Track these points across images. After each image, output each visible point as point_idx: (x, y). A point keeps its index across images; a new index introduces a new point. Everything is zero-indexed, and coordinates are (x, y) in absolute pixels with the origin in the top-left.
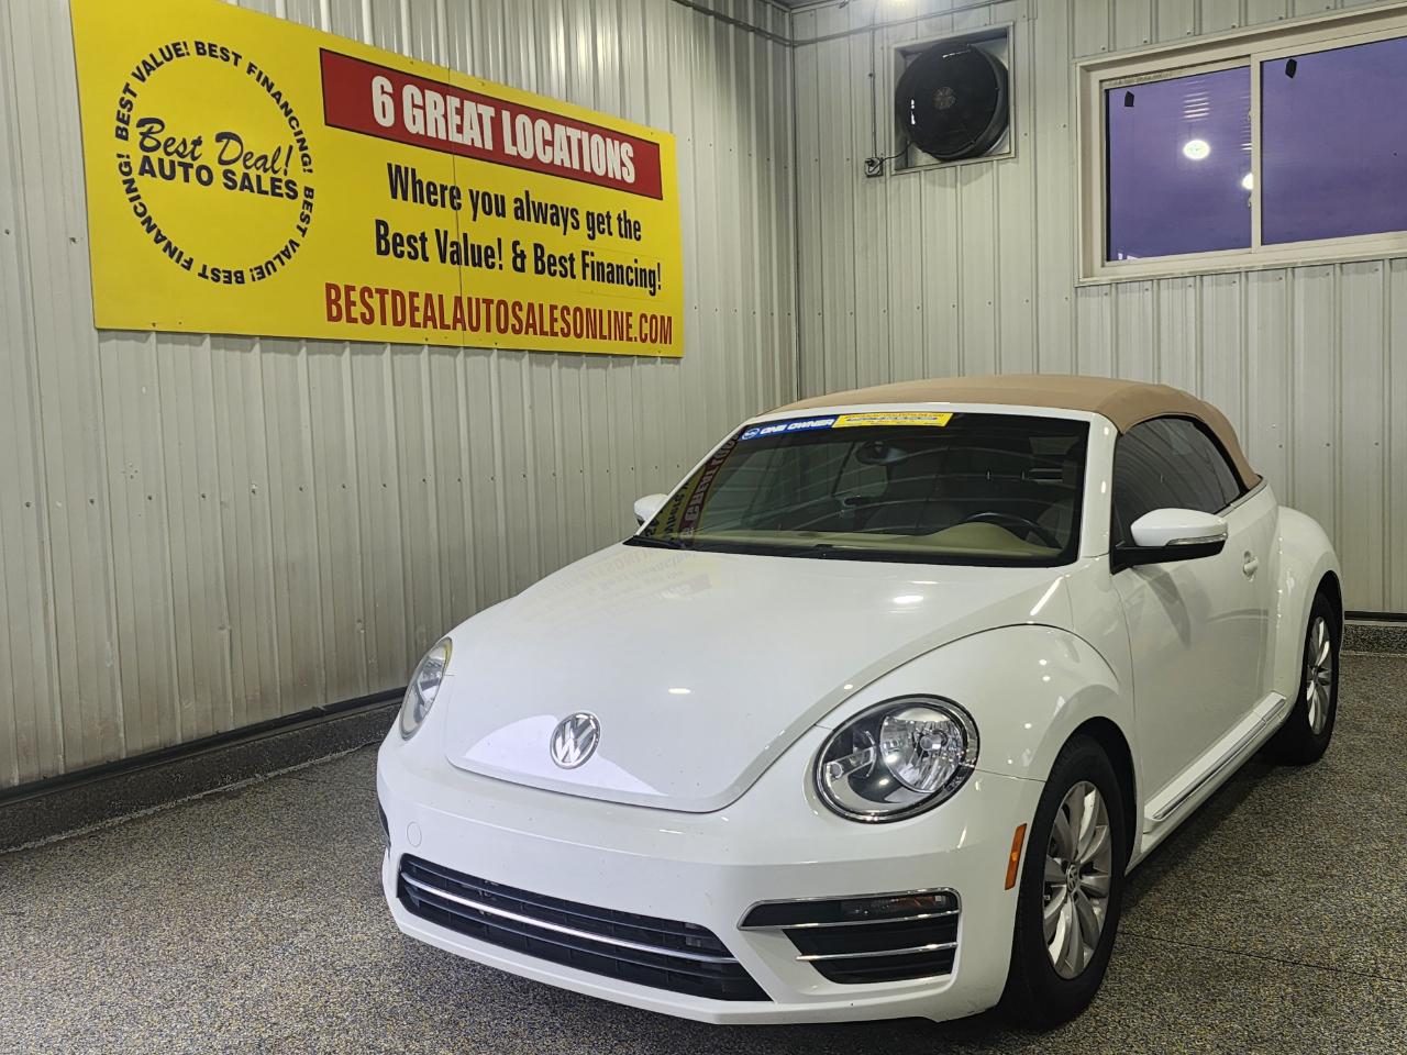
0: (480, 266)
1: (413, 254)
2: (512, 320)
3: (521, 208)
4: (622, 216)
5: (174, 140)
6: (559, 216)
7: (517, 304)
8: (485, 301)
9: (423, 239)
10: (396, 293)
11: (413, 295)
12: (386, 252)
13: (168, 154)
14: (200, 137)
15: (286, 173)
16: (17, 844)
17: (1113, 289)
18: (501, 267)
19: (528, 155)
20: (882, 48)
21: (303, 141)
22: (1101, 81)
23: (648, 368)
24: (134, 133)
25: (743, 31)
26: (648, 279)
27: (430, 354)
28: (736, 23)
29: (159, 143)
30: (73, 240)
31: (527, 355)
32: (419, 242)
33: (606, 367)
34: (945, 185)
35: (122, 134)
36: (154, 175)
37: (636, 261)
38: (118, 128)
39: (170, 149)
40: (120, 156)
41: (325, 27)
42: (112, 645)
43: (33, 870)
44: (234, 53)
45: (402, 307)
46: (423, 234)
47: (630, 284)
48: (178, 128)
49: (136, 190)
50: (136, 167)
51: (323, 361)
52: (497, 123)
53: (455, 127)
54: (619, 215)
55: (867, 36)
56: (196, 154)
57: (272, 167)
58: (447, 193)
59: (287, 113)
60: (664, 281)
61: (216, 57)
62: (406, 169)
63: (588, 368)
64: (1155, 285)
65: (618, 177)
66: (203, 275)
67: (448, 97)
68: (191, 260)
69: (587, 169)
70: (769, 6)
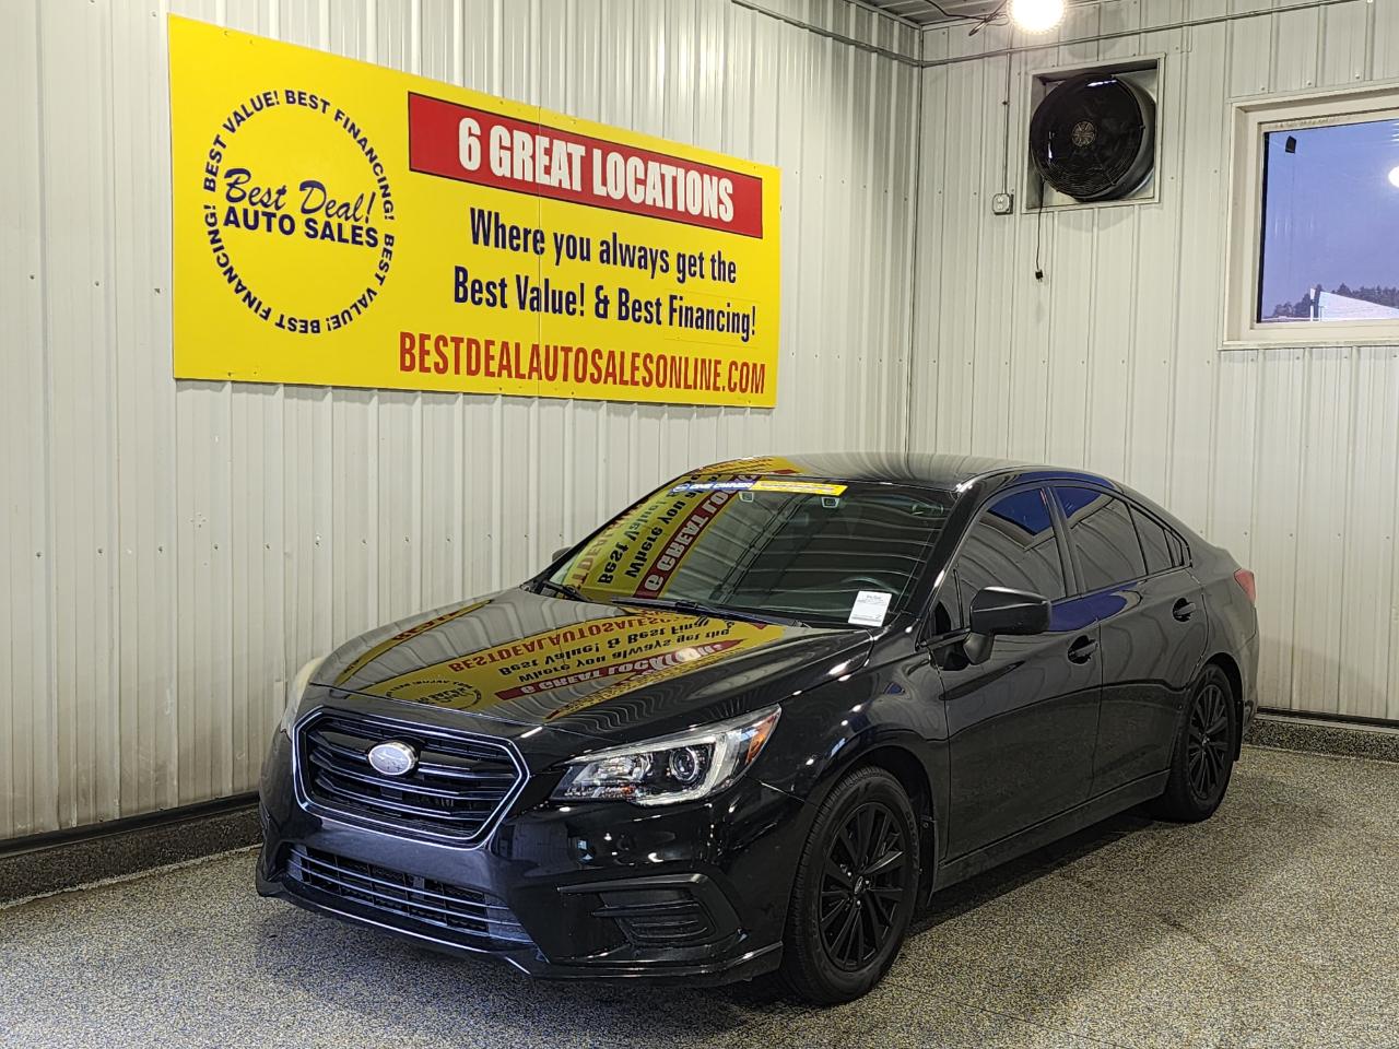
0: (561, 312)
1: (491, 301)
2: (591, 369)
3: (608, 251)
4: (716, 258)
5: (259, 190)
6: (647, 259)
7: (597, 352)
8: (563, 349)
9: (503, 285)
10: (471, 342)
11: (489, 343)
12: (464, 300)
13: (253, 204)
14: (284, 187)
15: (367, 221)
16: (72, 885)
17: (1261, 357)
18: (582, 313)
19: (617, 195)
20: (1019, 74)
21: (386, 187)
22: (1260, 123)
23: (735, 420)
24: (222, 183)
25: (866, 52)
26: (741, 324)
27: (503, 403)
28: (857, 44)
29: (245, 194)
30: (158, 291)
31: (605, 404)
32: (499, 288)
33: (689, 418)
34: (1080, 229)
35: (210, 186)
36: (238, 225)
37: (729, 305)
38: (207, 180)
39: (255, 200)
40: (207, 207)
41: (415, 70)
42: (171, 693)
43: (87, 912)
44: (322, 100)
45: (478, 356)
46: (503, 280)
47: (721, 330)
48: (264, 178)
49: (219, 241)
50: (221, 217)
51: (395, 410)
52: (587, 163)
53: (543, 168)
54: (713, 256)
55: (1004, 60)
56: (280, 204)
57: (354, 215)
58: (530, 237)
59: (372, 160)
60: (758, 327)
61: (305, 105)
62: (490, 213)
63: (670, 418)
64: (1306, 353)
65: (715, 216)
66: (280, 325)
67: (537, 137)
68: (269, 310)
69: (681, 208)
70: (896, 24)
